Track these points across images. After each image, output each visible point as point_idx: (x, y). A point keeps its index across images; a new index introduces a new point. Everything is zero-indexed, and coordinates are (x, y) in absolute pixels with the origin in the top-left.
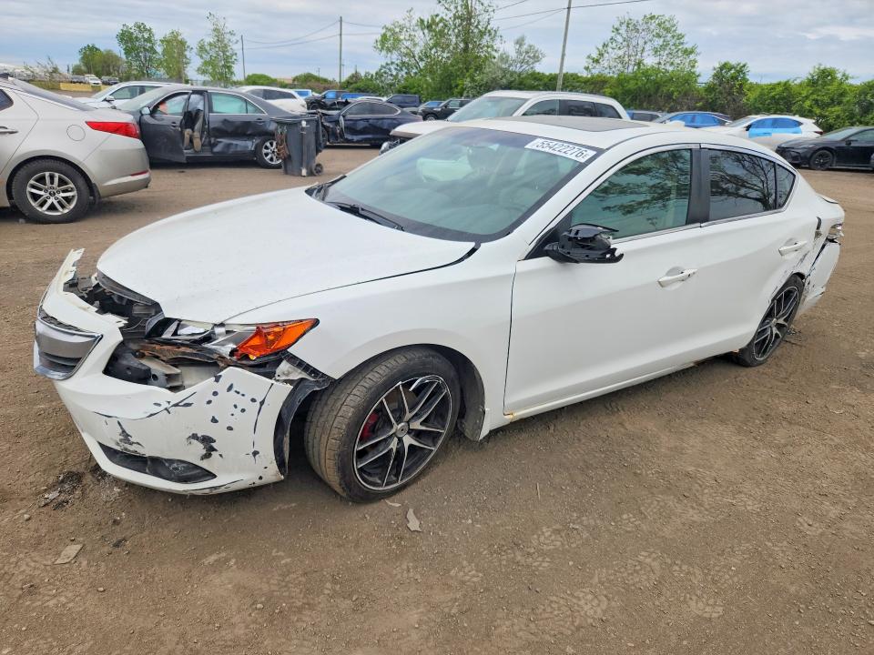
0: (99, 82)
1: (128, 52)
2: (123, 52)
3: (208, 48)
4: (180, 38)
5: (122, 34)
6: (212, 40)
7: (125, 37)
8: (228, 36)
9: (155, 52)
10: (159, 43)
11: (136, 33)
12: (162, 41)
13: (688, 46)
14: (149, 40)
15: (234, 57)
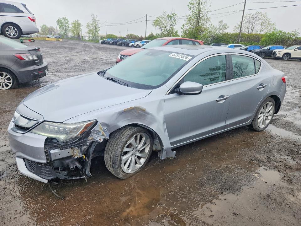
0: (54, 37)
1: (60, 27)
2: (58, 27)
3: (90, 25)
4: (78, 22)
5: (58, 21)
6: (92, 23)
7: (59, 22)
8: (97, 22)
9: (69, 27)
10: (71, 24)
11: (63, 21)
12: (72, 23)
13: (272, 23)
14: (67, 23)
15: (99, 28)
